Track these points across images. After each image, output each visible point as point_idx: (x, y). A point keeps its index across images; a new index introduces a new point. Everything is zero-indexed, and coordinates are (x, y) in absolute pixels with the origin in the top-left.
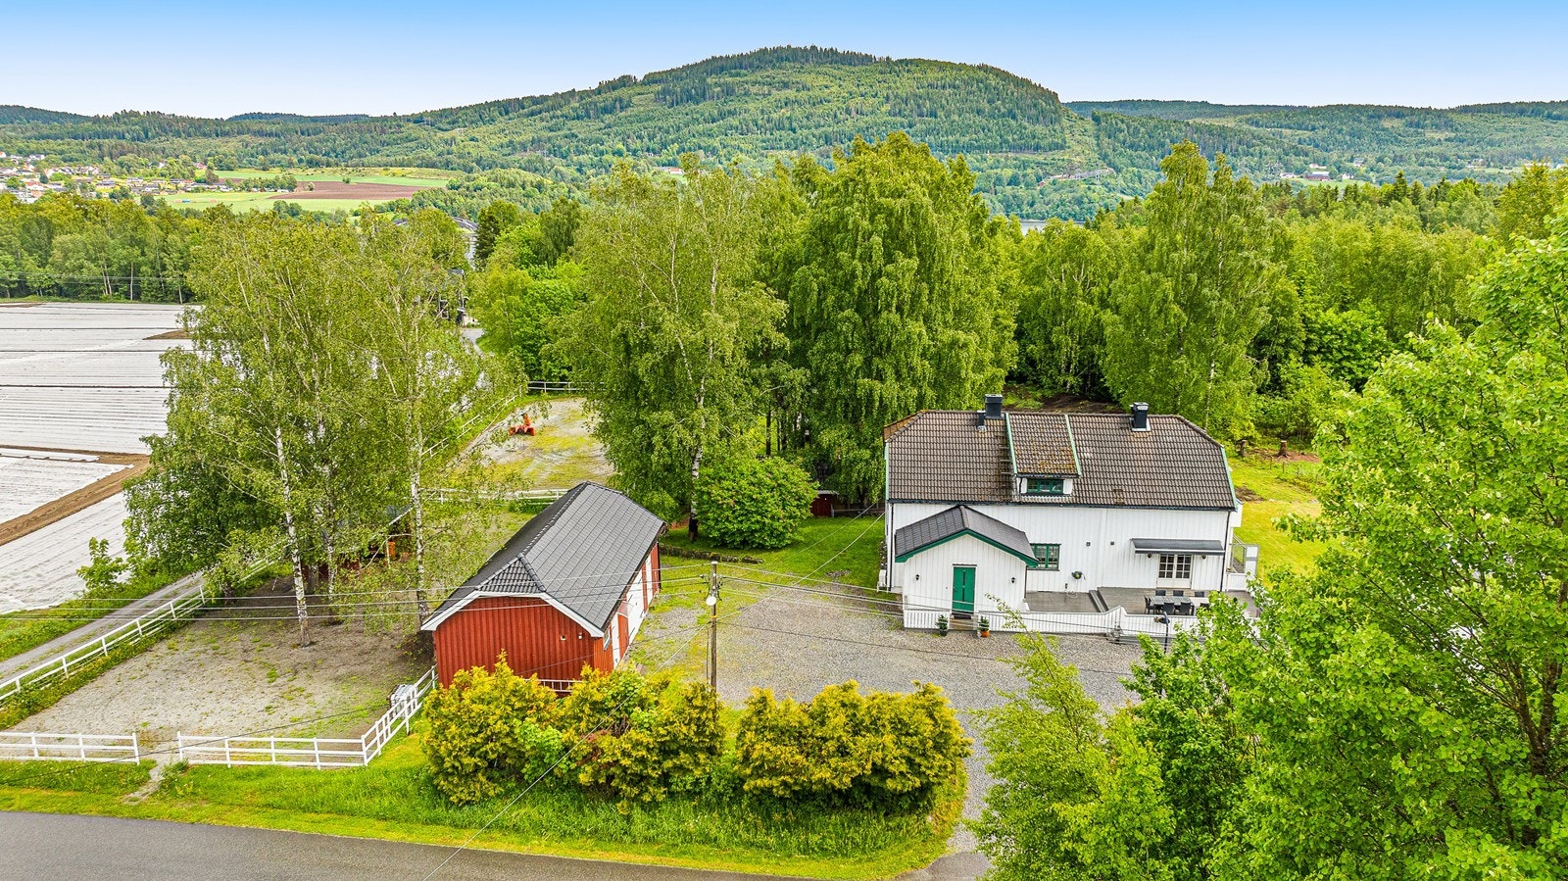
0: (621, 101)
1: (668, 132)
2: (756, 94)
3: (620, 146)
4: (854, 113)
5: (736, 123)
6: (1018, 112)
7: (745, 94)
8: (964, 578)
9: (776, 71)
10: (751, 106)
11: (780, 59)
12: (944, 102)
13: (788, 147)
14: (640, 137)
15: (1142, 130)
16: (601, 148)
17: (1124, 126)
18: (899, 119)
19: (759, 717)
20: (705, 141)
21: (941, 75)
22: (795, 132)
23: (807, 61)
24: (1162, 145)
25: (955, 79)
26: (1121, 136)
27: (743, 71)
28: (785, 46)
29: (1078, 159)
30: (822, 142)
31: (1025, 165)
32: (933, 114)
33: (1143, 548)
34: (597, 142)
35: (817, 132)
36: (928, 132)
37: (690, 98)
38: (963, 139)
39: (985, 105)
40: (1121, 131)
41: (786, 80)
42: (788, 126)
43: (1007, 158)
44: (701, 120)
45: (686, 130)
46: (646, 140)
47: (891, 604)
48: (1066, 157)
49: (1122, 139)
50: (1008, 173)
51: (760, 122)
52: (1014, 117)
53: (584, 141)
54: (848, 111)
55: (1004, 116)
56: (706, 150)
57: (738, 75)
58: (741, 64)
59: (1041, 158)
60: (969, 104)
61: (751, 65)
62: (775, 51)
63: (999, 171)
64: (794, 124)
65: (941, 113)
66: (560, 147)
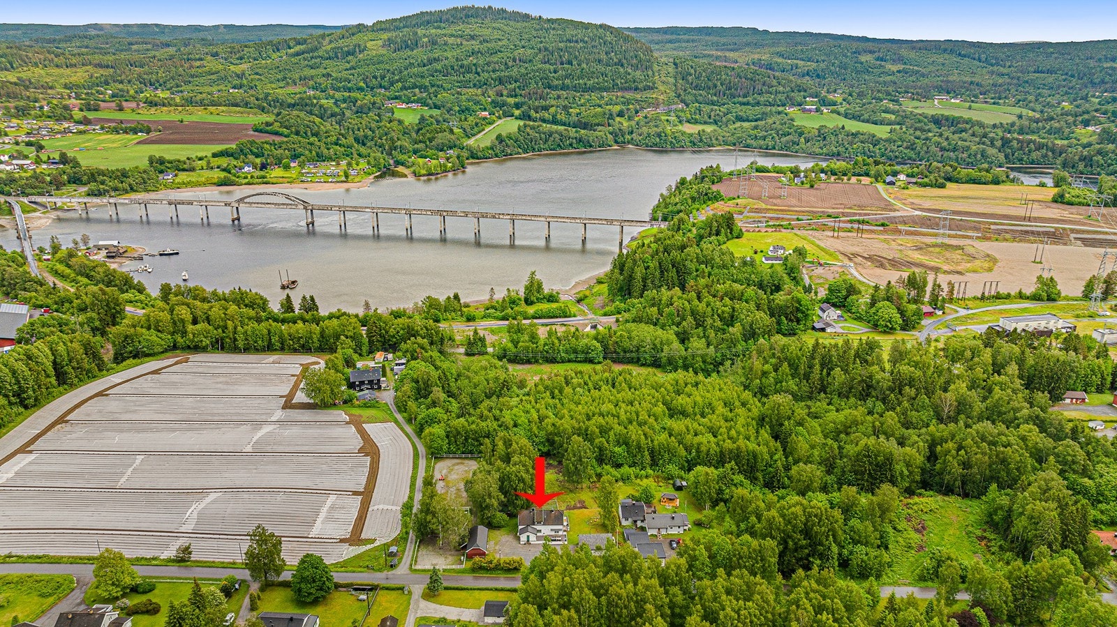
0: (359, 46)
1: (393, 74)
2: (452, 45)
3: (362, 84)
4: (518, 62)
5: (439, 67)
6: (625, 61)
7: (445, 44)
8: (528, 536)
9: (465, 25)
10: (449, 54)
11: (467, 16)
12: (577, 54)
13: (475, 85)
14: (375, 77)
15: (704, 74)
16: (349, 85)
17: (692, 71)
18: (547, 66)
19: (505, 562)
20: (420, 81)
21: (575, 32)
22: (479, 76)
23: (486, 17)
24: (715, 86)
25: (585, 36)
26: (690, 78)
27: (443, 25)
28: (470, 5)
29: (662, 97)
30: (497, 83)
31: (628, 102)
32: (570, 63)
33: (552, 530)
34: (345, 81)
35: (494, 76)
36: (567, 77)
37: (407, 46)
38: (588, 82)
39: (603, 57)
40: (691, 75)
41: (472, 33)
42: (474, 70)
43: (617, 97)
44: (416, 64)
45: (406, 73)
46: (379, 79)
47: (519, 539)
48: (654, 96)
49: (690, 81)
50: (617, 108)
51: (456, 67)
52: (622, 65)
53: (336, 79)
54: (514, 60)
55: (616, 64)
56: (420, 88)
57: (439, 27)
58: (441, 19)
59: (638, 96)
60: (593, 55)
61: (447, 20)
62: (464, 9)
63: (611, 107)
64: (479, 70)
65: (575, 63)
66: (320, 84)
